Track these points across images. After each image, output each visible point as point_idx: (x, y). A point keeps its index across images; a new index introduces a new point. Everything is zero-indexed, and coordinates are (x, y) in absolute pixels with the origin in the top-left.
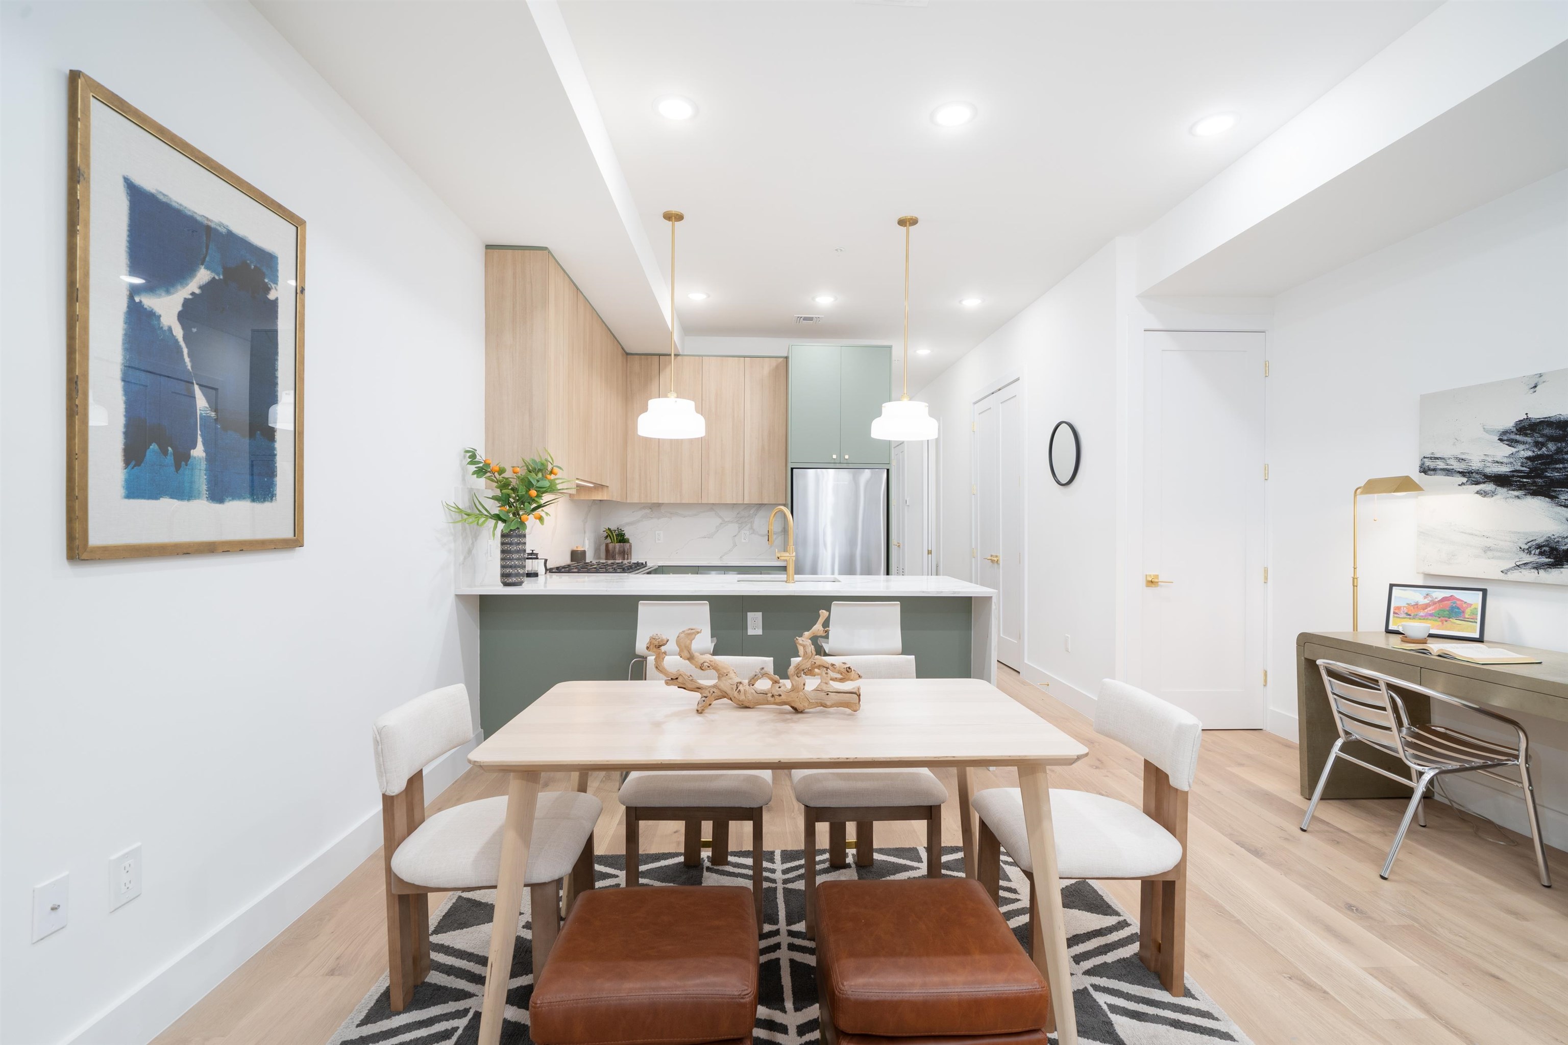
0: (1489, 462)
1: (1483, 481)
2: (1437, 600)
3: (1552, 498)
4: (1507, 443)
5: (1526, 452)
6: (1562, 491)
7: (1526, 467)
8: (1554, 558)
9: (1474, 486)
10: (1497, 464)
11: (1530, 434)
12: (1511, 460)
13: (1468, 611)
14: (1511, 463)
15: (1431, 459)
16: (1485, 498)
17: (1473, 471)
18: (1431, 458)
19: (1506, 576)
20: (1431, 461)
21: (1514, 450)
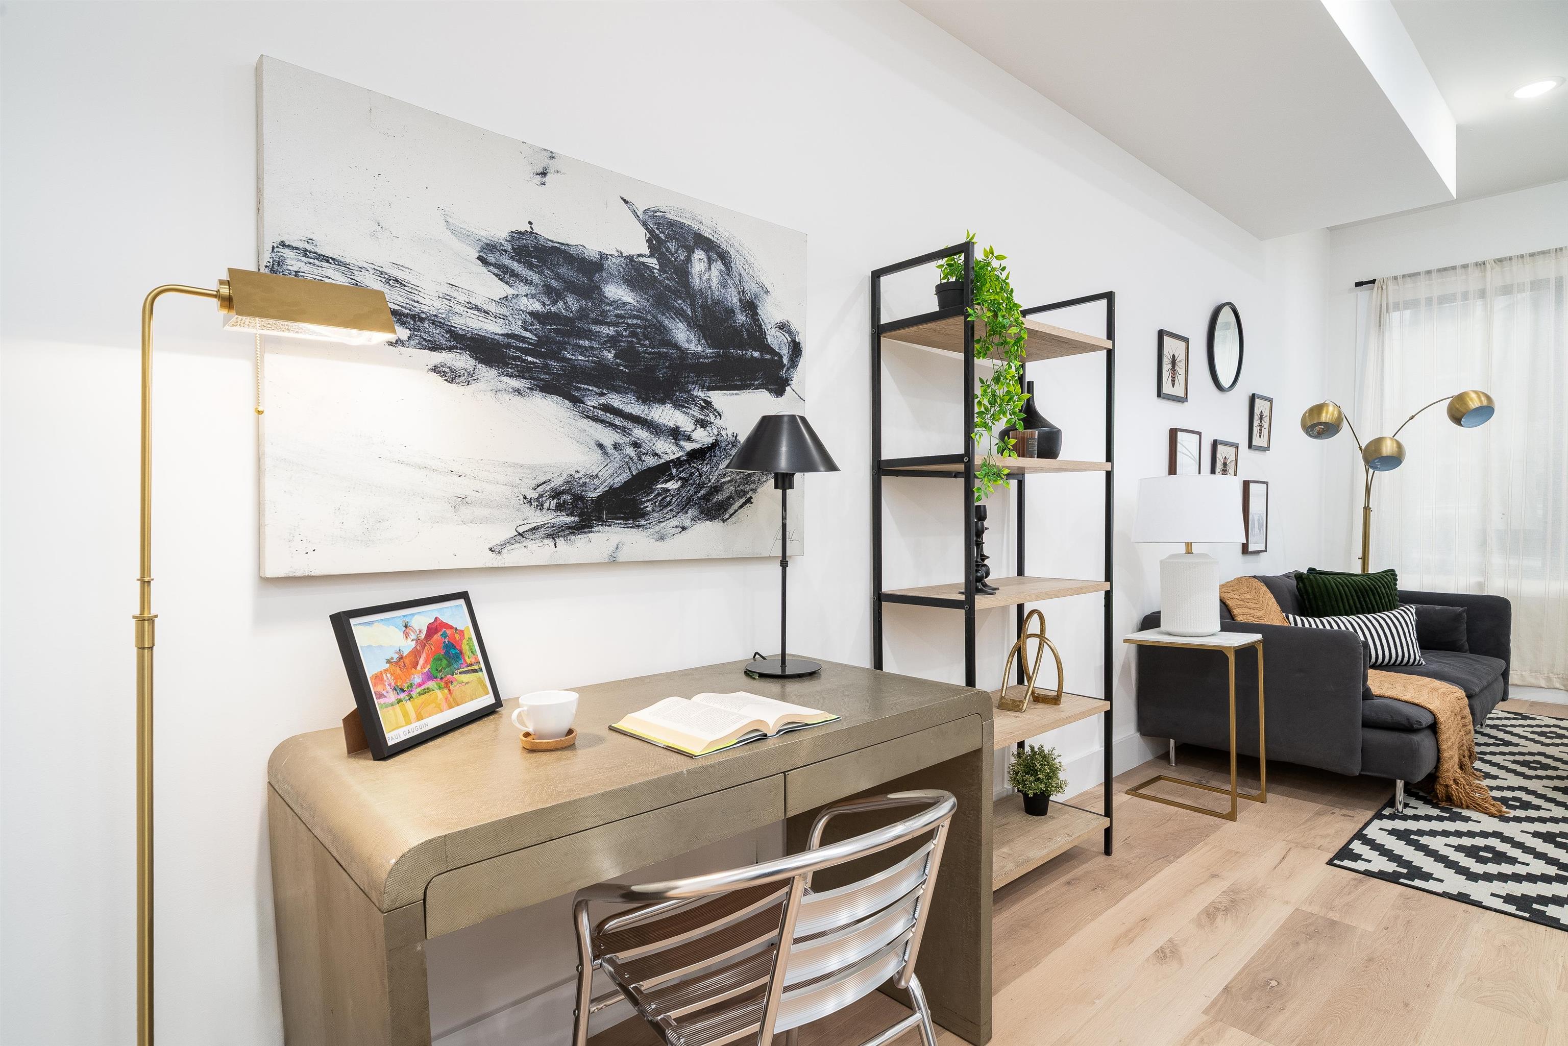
0: (459, 303)
1: (449, 344)
2: (423, 636)
3: (576, 401)
4: (496, 271)
5: (531, 301)
6: (589, 390)
7: (531, 331)
8: (579, 516)
9: (426, 351)
10: (476, 312)
11: (537, 267)
12: (505, 311)
13: (465, 647)
14: (505, 318)
15: (305, 256)
16: (453, 386)
17: (424, 316)
18: (305, 253)
19: (499, 557)
20: (304, 259)
21: (510, 291)
